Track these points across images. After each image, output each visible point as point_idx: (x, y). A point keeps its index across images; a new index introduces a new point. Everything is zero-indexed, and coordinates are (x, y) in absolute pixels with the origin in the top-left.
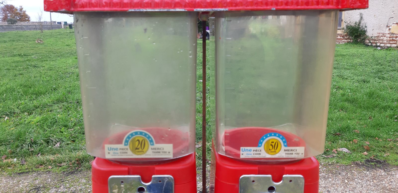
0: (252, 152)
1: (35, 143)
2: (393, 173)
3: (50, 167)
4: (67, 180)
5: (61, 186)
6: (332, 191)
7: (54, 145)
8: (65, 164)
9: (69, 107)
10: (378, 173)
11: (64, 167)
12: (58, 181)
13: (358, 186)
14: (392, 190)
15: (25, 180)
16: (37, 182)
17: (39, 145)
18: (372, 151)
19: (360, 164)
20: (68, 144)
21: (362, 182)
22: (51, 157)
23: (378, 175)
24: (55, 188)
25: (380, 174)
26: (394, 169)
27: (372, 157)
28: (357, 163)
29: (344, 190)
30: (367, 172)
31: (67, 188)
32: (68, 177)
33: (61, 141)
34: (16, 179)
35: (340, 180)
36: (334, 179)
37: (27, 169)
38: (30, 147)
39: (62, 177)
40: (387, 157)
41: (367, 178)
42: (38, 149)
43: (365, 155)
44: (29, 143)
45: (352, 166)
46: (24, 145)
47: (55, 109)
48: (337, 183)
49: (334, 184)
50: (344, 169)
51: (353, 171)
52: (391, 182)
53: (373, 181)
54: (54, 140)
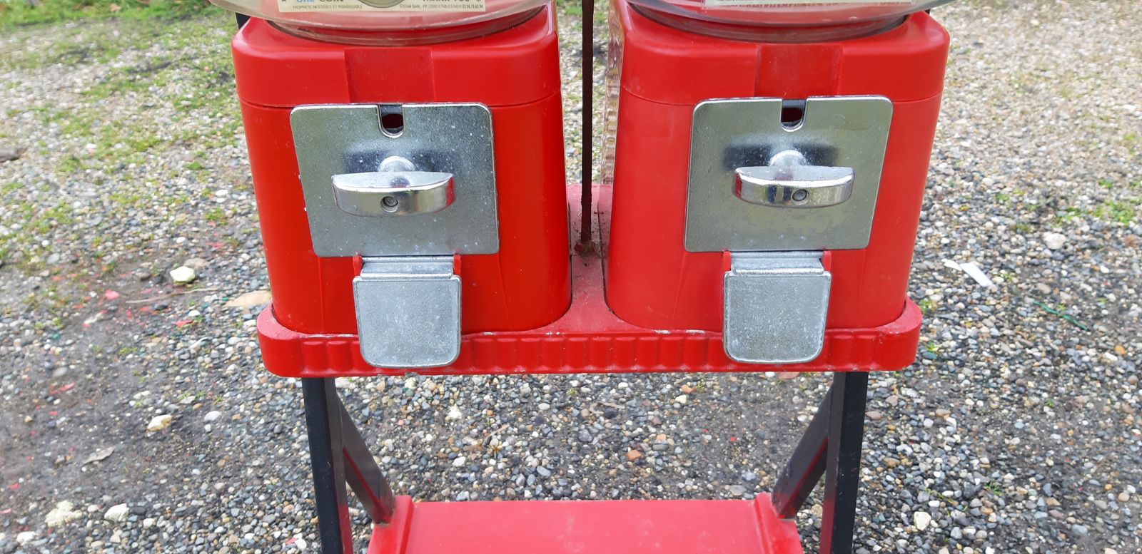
3: (114, 6)
4: (170, 31)
5: (151, 46)
6: (988, 44)
11: (158, 6)
12: (142, 34)
13: (1070, 33)
15: (40, 36)
16: (79, 38)
21: (1084, 25)
24: (135, 49)
29: (1025, 42)
31: (170, 50)
32: (172, 26)
34: (14, 36)
35: (1016, 20)
36: (999, 19)
37: (46, 14)
39: (155, 27)
41: (1099, 17)
49: (995, 29)
51: (1058, 1)
53: (1117, 23)
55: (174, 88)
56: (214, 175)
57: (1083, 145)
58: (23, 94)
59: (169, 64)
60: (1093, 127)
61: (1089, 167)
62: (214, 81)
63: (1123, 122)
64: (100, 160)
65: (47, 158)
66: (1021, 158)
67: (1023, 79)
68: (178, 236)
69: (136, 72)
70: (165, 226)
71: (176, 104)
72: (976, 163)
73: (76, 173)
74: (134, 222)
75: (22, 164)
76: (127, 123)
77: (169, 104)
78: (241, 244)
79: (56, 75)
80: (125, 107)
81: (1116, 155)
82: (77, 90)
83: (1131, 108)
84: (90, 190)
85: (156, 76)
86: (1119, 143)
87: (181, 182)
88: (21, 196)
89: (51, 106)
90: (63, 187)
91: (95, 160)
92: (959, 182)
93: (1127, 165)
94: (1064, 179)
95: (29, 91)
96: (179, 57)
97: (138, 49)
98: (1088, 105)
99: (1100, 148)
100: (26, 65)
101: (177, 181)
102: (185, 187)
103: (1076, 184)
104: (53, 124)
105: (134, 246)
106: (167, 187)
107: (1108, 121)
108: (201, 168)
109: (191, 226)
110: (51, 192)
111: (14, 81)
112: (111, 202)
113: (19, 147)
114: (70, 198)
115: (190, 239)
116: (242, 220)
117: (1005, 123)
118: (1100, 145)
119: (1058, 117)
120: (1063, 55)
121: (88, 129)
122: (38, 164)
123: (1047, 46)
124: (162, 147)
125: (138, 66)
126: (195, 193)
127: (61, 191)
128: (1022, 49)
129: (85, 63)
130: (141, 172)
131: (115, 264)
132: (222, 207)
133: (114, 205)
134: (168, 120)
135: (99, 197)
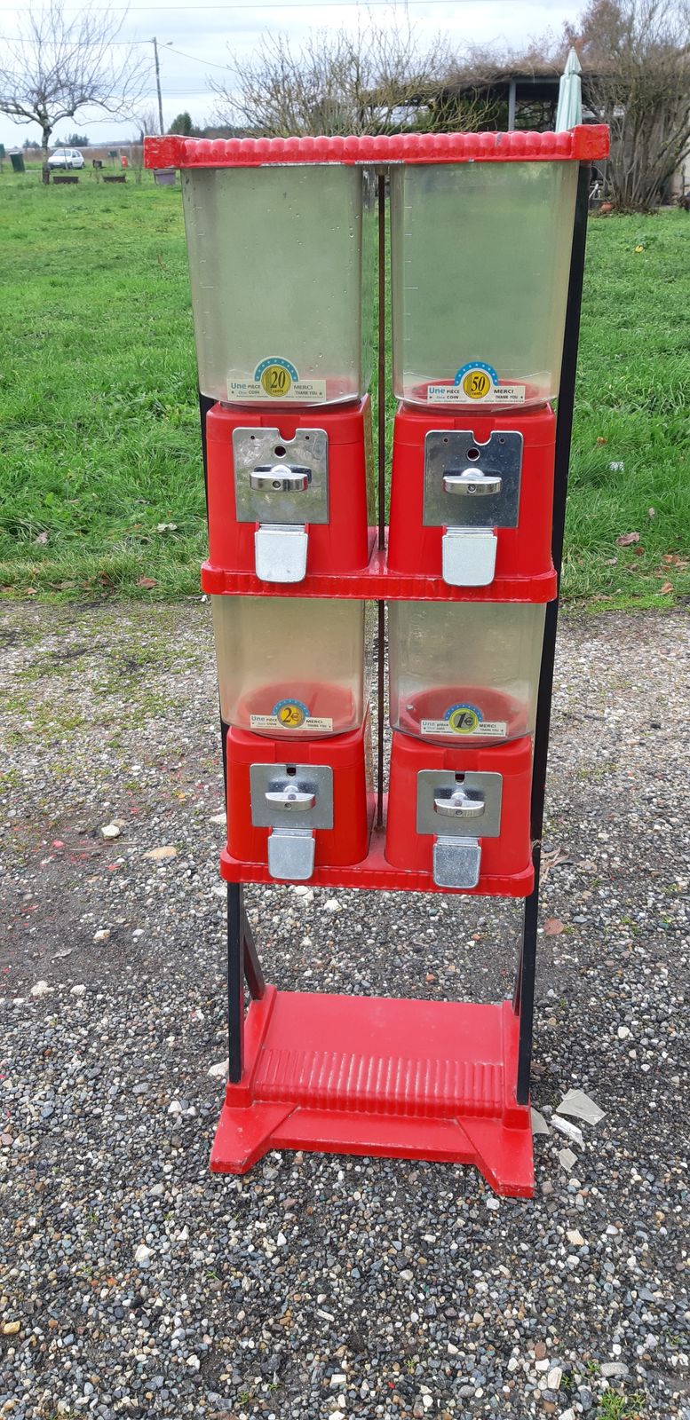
0: (445, 394)
3: (31, 590)
4: (83, 618)
5: (69, 632)
7: (34, 540)
8: (71, 584)
9: (56, 438)
11: (69, 591)
12: (59, 620)
16: (5, 621)
20: (70, 538)
22: (30, 567)
24: (55, 635)
31: (85, 637)
32: (85, 613)
33: (49, 528)
39: (69, 613)
47: (18, 446)
54: (31, 527)
55: (92, 675)
56: (129, 752)
59: (86, 650)
62: (124, 669)
64: (38, 735)
68: (104, 801)
69: (59, 657)
70: (94, 793)
71: (95, 690)
73: (21, 745)
74: (70, 788)
76: (56, 704)
77: (89, 689)
78: (153, 809)
80: (53, 689)
82: (12, 672)
84: (33, 760)
85: (76, 662)
87: (104, 757)
90: (12, 756)
91: (34, 735)
96: (94, 645)
97: (57, 635)
101: (101, 756)
102: (107, 762)
105: (72, 807)
106: (93, 761)
108: (119, 746)
109: (114, 794)
112: (51, 771)
114: (19, 766)
115: (114, 804)
116: (153, 791)
121: (25, 707)
124: (86, 726)
125: (59, 652)
126: (116, 767)
127: (10, 760)
129: (15, 646)
130: (72, 747)
131: (58, 820)
132: (137, 779)
133: (54, 773)
134: (89, 703)
135: (41, 766)
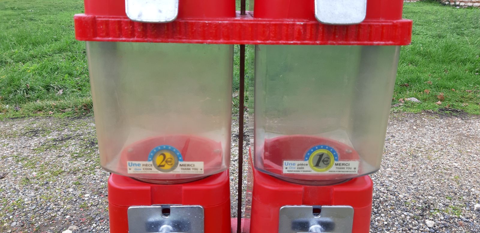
1: (32, 89)
2: (472, 122)
3: (51, 112)
4: (72, 123)
5: (64, 130)
6: (397, 136)
7: (56, 92)
8: (70, 109)
9: (74, 56)
10: (454, 121)
11: (68, 112)
12: (61, 124)
13: (429, 132)
14: (470, 136)
15: (19, 123)
16: (35, 125)
17: (36, 91)
18: (447, 101)
19: (432, 112)
20: (73, 92)
21: (434, 129)
22: (52, 103)
23: (454, 123)
24: (57, 131)
25: (457, 122)
26: (473, 117)
27: (447, 107)
28: (428, 112)
29: (412, 136)
30: (441, 120)
31: (72, 131)
32: (73, 121)
33: (64, 88)
34: (8, 123)
35: (407, 126)
36: (400, 126)
37: (22, 114)
38: (25, 93)
39: (66, 121)
40: (466, 107)
41: (440, 125)
42: (36, 95)
43: (439, 105)
44: (24, 89)
45: (423, 113)
46: (18, 91)
47: (57, 59)
48: (403, 129)
49: (399, 130)
50: (412, 116)
51: (423, 119)
52: (470, 129)
53: (447, 128)
54: (56, 87)
55: (71, 148)
56: (84, 187)
57: (438, 181)
58: (9, 149)
59: (71, 137)
60: (441, 173)
61: (442, 190)
62: (88, 146)
63: (453, 170)
64: (38, 179)
65: (16, 178)
66: (413, 186)
67: (412, 152)
68: (67, 215)
69: (57, 141)
70: (62, 210)
71: (72, 155)
72: (396, 188)
73: (27, 185)
74: (49, 208)
75: (5, 181)
76: (51, 163)
77: (69, 155)
78: (93, 219)
79: (24, 141)
80: (50, 156)
81: (452, 185)
82: (32, 148)
83: (456, 165)
84: (32, 193)
85: (65, 143)
86: (452, 180)
88: (3, 195)
89: (20, 155)
90: (21, 191)
91: (36, 180)
92: (389, 196)
93: (456, 190)
94: (432, 195)
95: (12, 147)
96: (75, 135)
97: (58, 131)
98: (438, 163)
99: (445, 182)
100: (11, 136)
101: (69, 190)
102: (72, 193)
103: (437, 198)
104: (20, 163)
105: (48, 219)
106: (64, 192)
107: (447, 170)
108: (79, 184)
109: (73, 210)
110: (16, 194)
111: (6, 143)
112: (41, 199)
113: (5, 173)
114: (24, 196)
115: (72, 216)
116: (95, 208)
117: (406, 170)
118: (445, 181)
119: (427, 168)
120: (427, 141)
121: (35, 165)
122: (12, 181)
123: (420, 138)
124: (64, 174)
125: (58, 138)
126: (76, 195)
127: (20, 193)
128: (410, 138)
129: (36, 136)
130: (54, 185)
131: (39, 227)
132: (87, 202)
133: (42, 200)
134: (68, 162)
135: (35, 196)
